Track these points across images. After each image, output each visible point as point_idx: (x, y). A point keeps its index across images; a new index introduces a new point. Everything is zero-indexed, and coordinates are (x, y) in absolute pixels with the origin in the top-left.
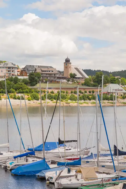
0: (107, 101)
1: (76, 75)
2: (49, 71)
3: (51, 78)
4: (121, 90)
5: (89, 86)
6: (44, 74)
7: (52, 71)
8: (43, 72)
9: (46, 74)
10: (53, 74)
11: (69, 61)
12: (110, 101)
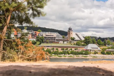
0: (82, 55)
1: (75, 39)
2: (51, 36)
3: (52, 40)
4: (97, 48)
5: (79, 45)
6: (47, 37)
7: (53, 36)
8: (47, 36)
9: (49, 37)
10: (53, 37)
11: (71, 29)
12: (84, 55)
